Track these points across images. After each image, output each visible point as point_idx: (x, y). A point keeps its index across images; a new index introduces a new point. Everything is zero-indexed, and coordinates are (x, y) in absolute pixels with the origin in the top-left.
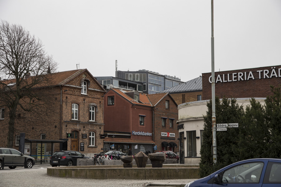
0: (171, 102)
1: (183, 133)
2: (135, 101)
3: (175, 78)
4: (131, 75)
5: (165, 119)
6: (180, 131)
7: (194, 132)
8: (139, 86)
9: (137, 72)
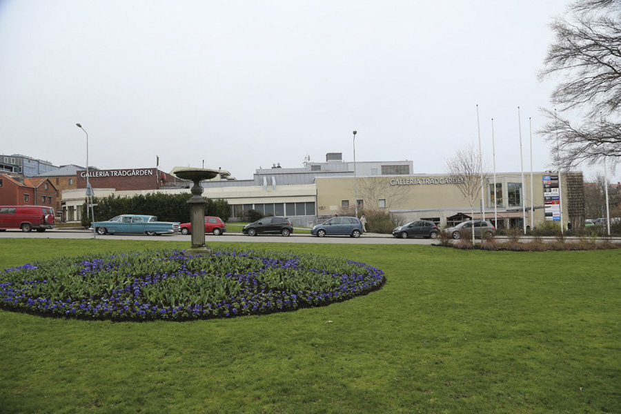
0: (49, 184)
1: (65, 207)
2: (21, 184)
3: (47, 162)
4: (6, 159)
5: (45, 197)
6: (63, 206)
7: (73, 207)
8: (15, 169)
9: (12, 156)
